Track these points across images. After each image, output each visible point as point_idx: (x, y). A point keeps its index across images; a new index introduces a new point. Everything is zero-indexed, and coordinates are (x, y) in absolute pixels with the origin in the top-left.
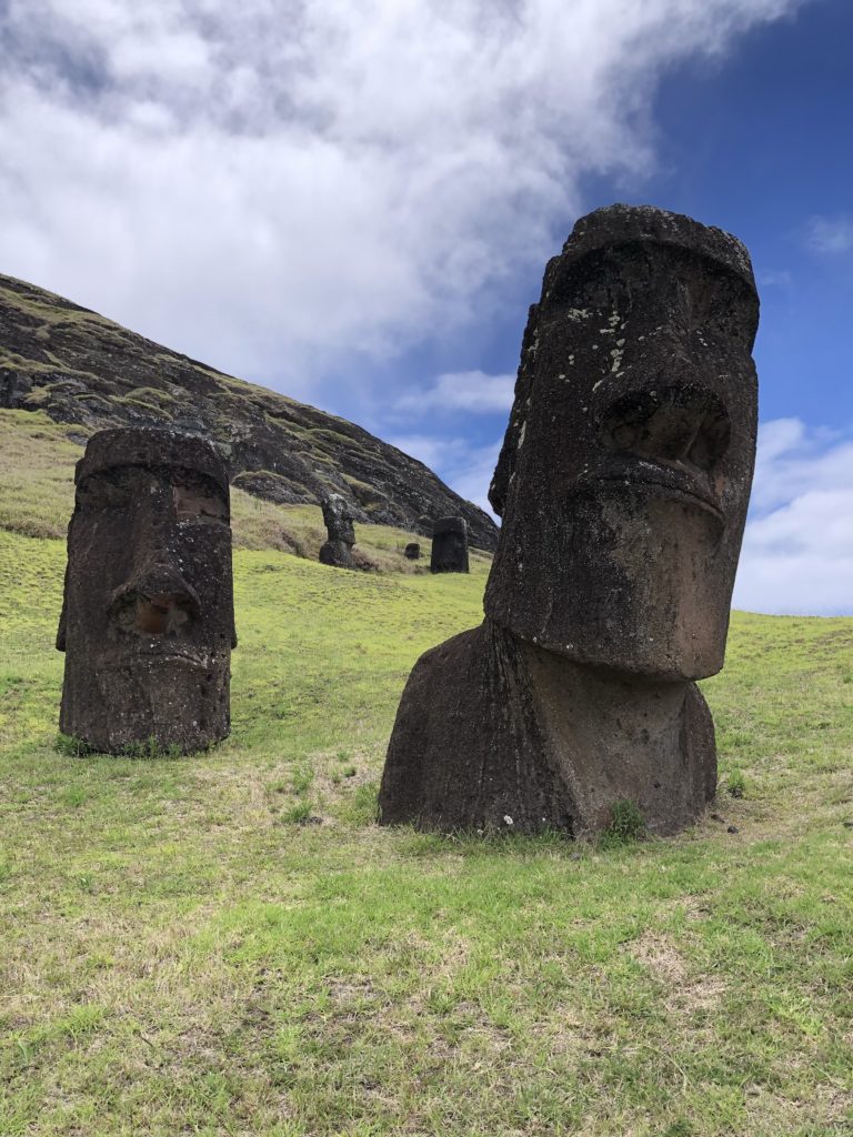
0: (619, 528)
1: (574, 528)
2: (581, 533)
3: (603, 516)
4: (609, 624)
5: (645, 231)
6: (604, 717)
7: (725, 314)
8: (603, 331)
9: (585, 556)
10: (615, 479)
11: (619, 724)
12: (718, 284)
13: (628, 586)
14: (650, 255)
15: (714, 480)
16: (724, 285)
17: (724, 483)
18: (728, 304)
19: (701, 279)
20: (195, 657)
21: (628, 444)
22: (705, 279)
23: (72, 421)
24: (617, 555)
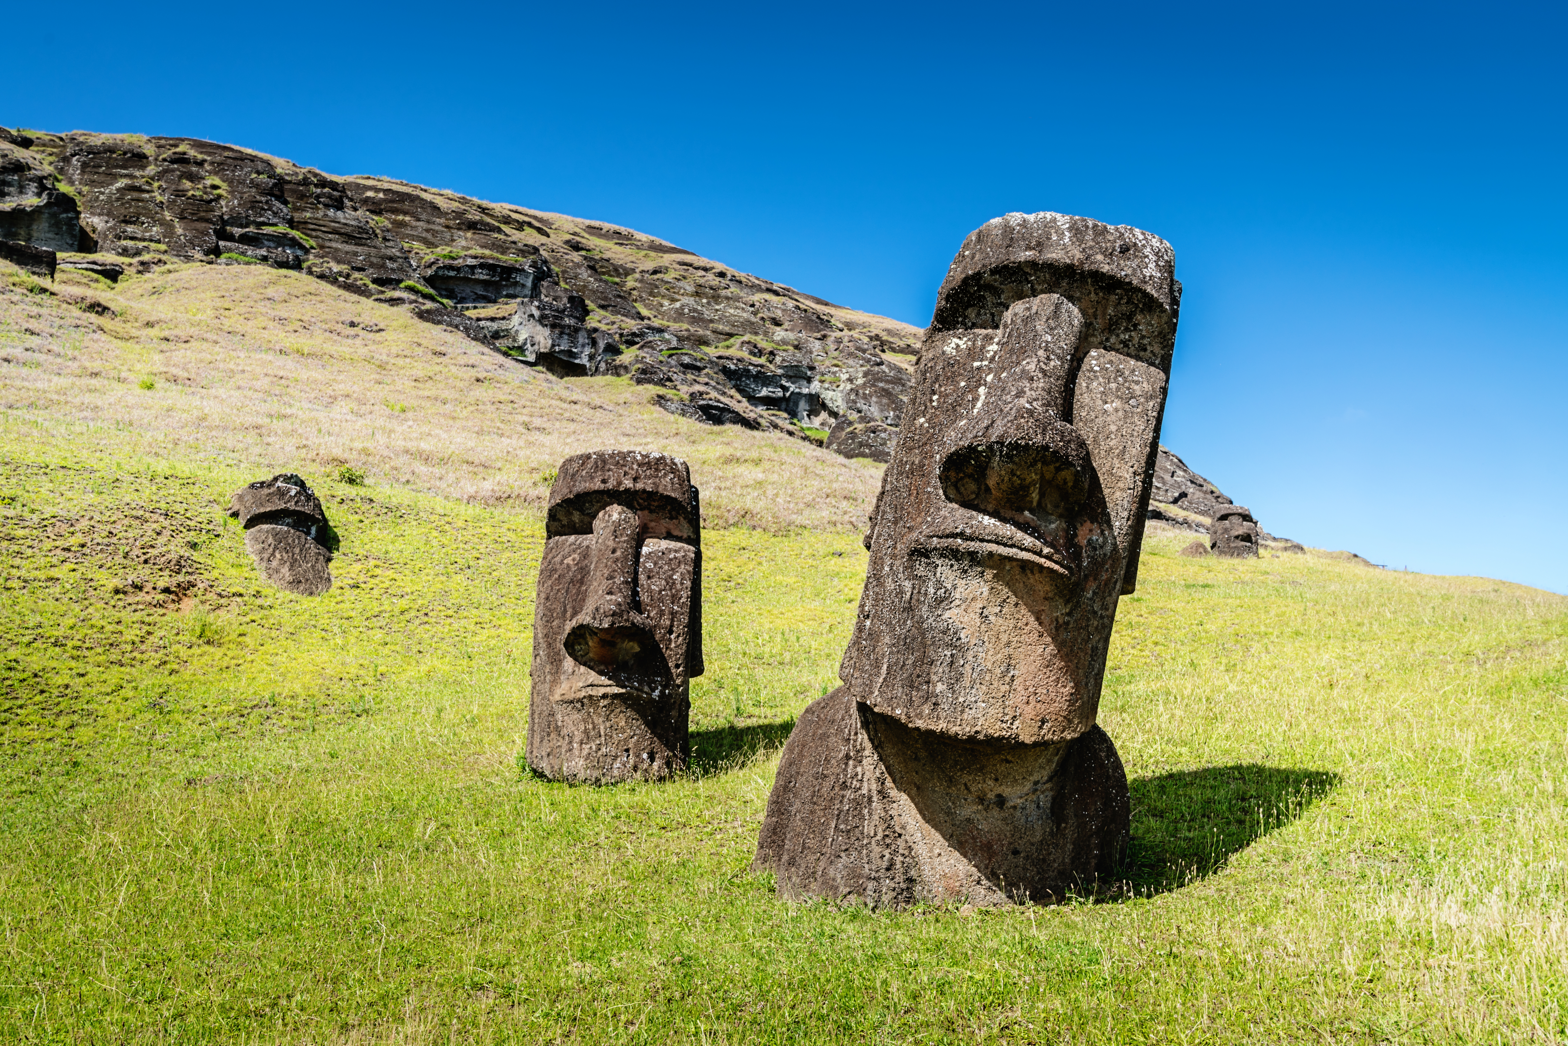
0: (955, 587)
1: (914, 588)
2: (919, 592)
3: (938, 575)
4: (940, 687)
5: (1029, 248)
6: (951, 781)
7: (1127, 330)
8: (976, 364)
9: (921, 617)
10: (947, 536)
11: (967, 788)
12: (1113, 298)
13: (962, 649)
14: (1031, 276)
15: (1075, 528)
16: (1121, 299)
17: (1091, 531)
18: (1129, 317)
19: (1092, 295)
20: (646, 689)
21: (974, 496)
22: (1097, 294)
23: (661, 383)
24: (952, 615)
